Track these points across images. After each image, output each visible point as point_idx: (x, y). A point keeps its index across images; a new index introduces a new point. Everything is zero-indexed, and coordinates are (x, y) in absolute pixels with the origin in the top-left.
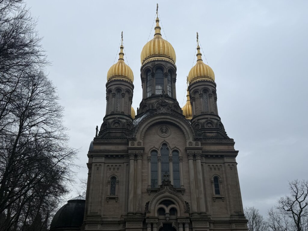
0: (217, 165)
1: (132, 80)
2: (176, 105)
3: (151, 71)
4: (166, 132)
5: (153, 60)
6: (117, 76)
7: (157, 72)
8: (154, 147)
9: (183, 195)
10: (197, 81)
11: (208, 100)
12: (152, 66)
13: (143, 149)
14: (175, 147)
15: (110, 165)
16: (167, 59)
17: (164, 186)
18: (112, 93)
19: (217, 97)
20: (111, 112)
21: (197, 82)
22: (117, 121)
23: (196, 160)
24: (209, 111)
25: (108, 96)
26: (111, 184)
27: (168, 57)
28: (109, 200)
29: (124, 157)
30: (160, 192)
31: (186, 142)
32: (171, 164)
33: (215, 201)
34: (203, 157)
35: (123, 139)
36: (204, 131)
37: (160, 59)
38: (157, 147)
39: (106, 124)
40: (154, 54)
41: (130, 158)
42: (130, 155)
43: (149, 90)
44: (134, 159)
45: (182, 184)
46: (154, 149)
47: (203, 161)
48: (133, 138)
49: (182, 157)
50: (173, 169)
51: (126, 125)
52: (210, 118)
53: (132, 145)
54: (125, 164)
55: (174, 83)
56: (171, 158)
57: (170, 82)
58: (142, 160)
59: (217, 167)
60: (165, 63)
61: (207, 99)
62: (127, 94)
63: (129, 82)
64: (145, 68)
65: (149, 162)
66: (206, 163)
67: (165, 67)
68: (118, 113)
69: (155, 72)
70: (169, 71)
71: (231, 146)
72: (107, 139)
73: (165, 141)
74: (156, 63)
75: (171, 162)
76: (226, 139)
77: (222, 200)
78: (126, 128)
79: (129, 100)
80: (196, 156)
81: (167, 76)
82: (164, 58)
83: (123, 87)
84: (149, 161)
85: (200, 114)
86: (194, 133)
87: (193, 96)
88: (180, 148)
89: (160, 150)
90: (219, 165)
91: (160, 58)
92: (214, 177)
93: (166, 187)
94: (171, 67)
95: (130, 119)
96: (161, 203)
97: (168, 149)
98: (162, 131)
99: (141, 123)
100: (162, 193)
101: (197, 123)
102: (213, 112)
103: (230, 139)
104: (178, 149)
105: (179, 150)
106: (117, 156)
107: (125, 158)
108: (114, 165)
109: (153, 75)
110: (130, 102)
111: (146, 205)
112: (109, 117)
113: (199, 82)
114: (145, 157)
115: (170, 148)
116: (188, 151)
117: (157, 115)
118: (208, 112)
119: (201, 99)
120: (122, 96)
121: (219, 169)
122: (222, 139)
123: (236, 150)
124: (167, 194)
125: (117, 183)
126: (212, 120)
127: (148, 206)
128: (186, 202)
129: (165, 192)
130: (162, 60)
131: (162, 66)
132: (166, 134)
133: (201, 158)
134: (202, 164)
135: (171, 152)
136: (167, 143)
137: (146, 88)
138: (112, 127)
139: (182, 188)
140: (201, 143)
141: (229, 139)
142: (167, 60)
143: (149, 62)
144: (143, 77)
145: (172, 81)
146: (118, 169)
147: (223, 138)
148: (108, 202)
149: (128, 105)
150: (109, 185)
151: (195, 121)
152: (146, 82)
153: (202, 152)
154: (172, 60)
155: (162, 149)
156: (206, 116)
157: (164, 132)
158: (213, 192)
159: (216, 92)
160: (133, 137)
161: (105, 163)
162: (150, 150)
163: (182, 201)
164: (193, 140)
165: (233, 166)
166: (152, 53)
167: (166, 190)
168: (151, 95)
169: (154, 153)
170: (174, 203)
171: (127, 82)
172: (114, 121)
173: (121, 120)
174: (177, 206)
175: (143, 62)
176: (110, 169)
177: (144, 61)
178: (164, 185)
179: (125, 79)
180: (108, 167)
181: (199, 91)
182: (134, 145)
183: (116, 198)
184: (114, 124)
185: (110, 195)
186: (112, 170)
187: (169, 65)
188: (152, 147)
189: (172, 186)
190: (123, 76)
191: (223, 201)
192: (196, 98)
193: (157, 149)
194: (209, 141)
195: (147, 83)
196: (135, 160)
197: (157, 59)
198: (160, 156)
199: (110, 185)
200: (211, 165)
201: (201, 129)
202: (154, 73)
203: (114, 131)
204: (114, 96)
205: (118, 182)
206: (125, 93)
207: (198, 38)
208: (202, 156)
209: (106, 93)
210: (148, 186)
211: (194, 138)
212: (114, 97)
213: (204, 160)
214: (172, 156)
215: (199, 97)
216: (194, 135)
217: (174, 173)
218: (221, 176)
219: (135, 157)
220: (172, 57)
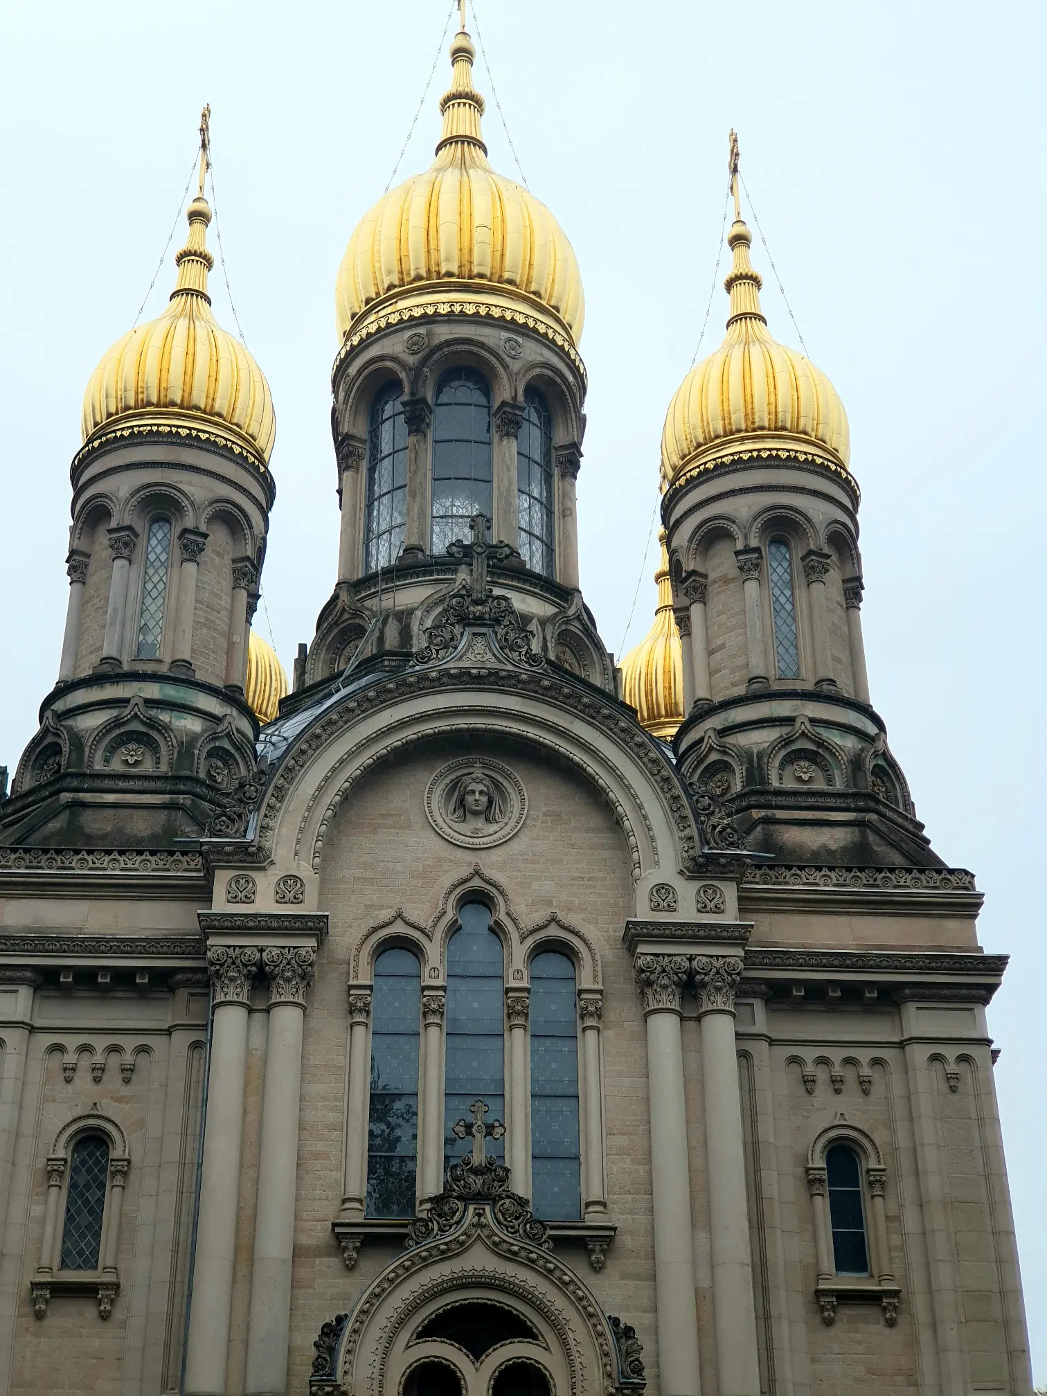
0: (850, 1061)
1: (260, 443)
2: (575, 628)
3: (407, 389)
4: (487, 814)
5: (417, 312)
6: (150, 404)
7: (444, 399)
8: (399, 916)
9: (597, 1268)
10: (727, 460)
11: (801, 594)
12: (414, 353)
13: (317, 927)
14: (553, 919)
15: (72, 1041)
16: (521, 312)
17: (461, 1205)
18: (113, 524)
19: (859, 579)
20: (95, 659)
21: (721, 469)
22: (136, 726)
23: (698, 1019)
24: (803, 674)
25: (83, 547)
26: (73, 1186)
27: (525, 299)
28: (47, 1301)
29: (172, 990)
30: (430, 1243)
31: (629, 883)
32: (518, 1044)
33: (829, 1323)
34: (755, 994)
35: (178, 856)
36: (763, 813)
37: (470, 310)
38: (420, 914)
39: (56, 749)
40: (429, 271)
41: (220, 998)
42: (218, 975)
43: (384, 516)
44: (243, 998)
45: (596, 1195)
46: (399, 928)
47: (753, 1030)
48: (243, 848)
49: (600, 992)
50: (534, 1081)
51: (201, 753)
52: (813, 721)
53: (234, 900)
54: (182, 1040)
55: (563, 476)
56: (517, 999)
57: (537, 472)
58: (304, 1008)
59: (849, 1074)
60: (505, 335)
61: (791, 584)
62: (219, 538)
63: (237, 450)
64: (360, 372)
65: (360, 1030)
66: (772, 1042)
67: (506, 367)
68: (150, 668)
69: (430, 398)
70: (533, 391)
71: (952, 924)
72: (58, 852)
73: (477, 873)
74: (444, 333)
75: (518, 1033)
76: (921, 871)
77: (885, 1309)
78: (202, 775)
79: (236, 579)
80: (704, 985)
81: (518, 425)
82: (498, 305)
83: (197, 489)
84: (360, 1018)
85: (741, 690)
86: (692, 821)
87: (689, 565)
88: (589, 931)
89: (439, 934)
90: (864, 1055)
91: (469, 302)
92: (830, 1141)
93: (471, 1208)
94: (546, 365)
95: (235, 713)
96: (429, 1331)
97: (497, 931)
98: (461, 803)
99: (312, 741)
100: (445, 1255)
101: (714, 757)
102: (832, 682)
103: (952, 872)
104: (576, 934)
105: (576, 942)
106: (123, 978)
107: (182, 993)
108: (100, 1043)
109: (417, 418)
110: (243, 596)
111: (316, 1344)
112: (81, 697)
113: (738, 465)
114: (329, 991)
115: (517, 926)
116: (642, 949)
117: (427, 685)
118: (797, 677)
119: (752, 586)
120: (185, 547)
121: (865, 1086)
122: (892, 870)
123: (988, 951)
124: (479, 1261)
125: (114, 1174)
126: (826, 734)
127: (332, 1350)
128: (615, 1322)
129: (462, 1247)
130: (483, 311)
131: (484, 353)
132: (494, 827)
133: (736, 1004)
134: (749, 1046)
135: (519, 951)
136: (497, 887)
137: (369, 506)
138: (99, 767)
139: (593, 1218)
140: (740, 899)
141: (939, 872)
142: (520, 319)
143: (389, 325)
144: (345, 428)
145: (548, 463)
146: (128, 1073)
147: (898, 860)
148: (39, 1316)
149: (224, 613)
150: (54, 1191)
151: (701, 740)
152: (364, 465)
153: (749, 959)
154: (558, 321)
155: (454, 929)
156: (782, 708)
157: (476, 813)
158: (817, 1256)
159: (860, 543)
160: (250, 836)
161: (32, 1029)
162: (367, 937)
163: (591, 1316)
164: (681, 873)
165: (964, 1066)
166: (417, 264)
167: (475, 1233)
168: (397, 552)
169: (399, 961)
170: (525, 1332)
171: (225, 452)
172: (116, 723)
173: (165, 717)
174: (547, 1349)
175: (353, 327)
176: (69, 1073)
177: (358, 319)
178: (459, 1198)
179: (206, 430)
180: (57, 1060)
181: (734, 528)
182: (249, 900)
183: (106, 1286)
184: (112, 749)
185: (64, 1265)
186: (83, 1079)
187: (532, 352)
188: (386, 915)
189: (522, 1202)
190: (198, 408)
191: (891, 1323)
192: (712, 576)
193: (422, 931)
194: (797, 885)
195: (372, 470)
196: (251, 1011)
197: (452, 304)
198: (439, 982)
199: (65, 1192)
200: (809, 1054)
201: (741, 796)
202: (424, 401)
203: (111, 798)
204: (125, 544)
205: (125, 1169)
206: (203, 528)
207: (735, 170)
208: (744, 990)
209: (73, 529)
210: (344, 1201)
211: (693, 859)
212: (126, 552)
213: (761, 1021)
214: (525, 984)
215: (734, 572)
216: (690, 838)
217: (535, 1111)
218: (880, 1137)
219: (253, 988)
220: (560, 299)
